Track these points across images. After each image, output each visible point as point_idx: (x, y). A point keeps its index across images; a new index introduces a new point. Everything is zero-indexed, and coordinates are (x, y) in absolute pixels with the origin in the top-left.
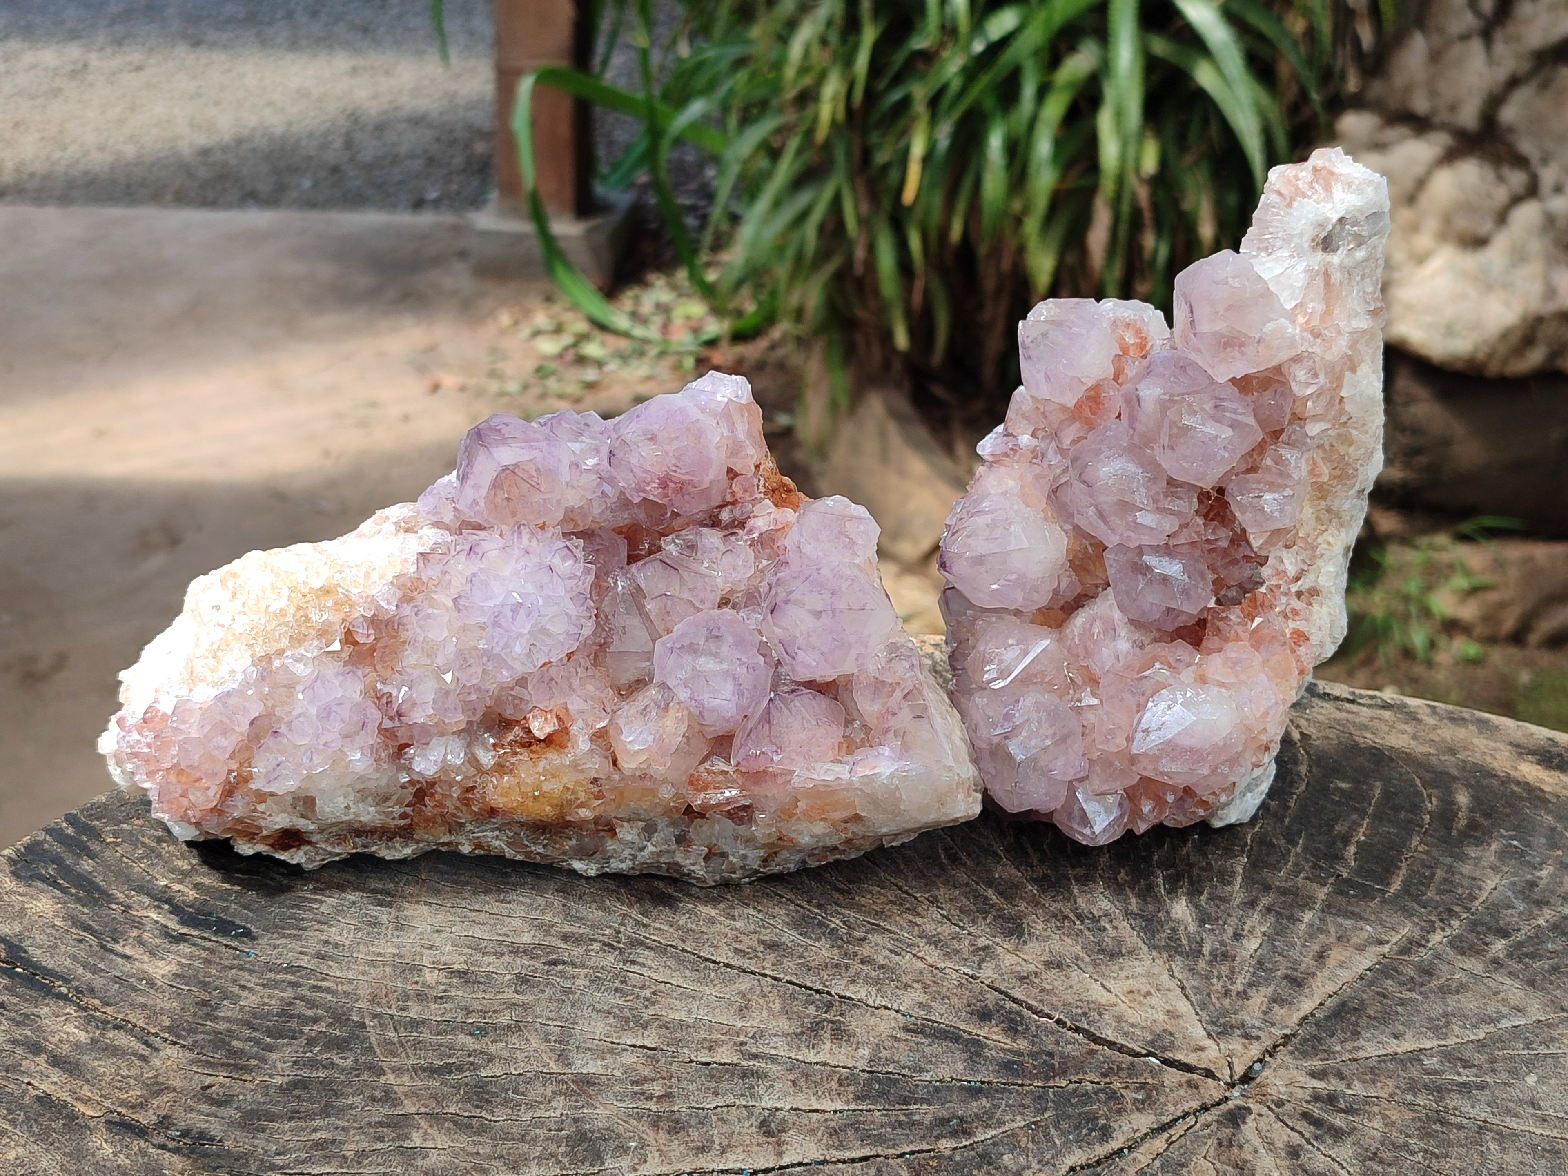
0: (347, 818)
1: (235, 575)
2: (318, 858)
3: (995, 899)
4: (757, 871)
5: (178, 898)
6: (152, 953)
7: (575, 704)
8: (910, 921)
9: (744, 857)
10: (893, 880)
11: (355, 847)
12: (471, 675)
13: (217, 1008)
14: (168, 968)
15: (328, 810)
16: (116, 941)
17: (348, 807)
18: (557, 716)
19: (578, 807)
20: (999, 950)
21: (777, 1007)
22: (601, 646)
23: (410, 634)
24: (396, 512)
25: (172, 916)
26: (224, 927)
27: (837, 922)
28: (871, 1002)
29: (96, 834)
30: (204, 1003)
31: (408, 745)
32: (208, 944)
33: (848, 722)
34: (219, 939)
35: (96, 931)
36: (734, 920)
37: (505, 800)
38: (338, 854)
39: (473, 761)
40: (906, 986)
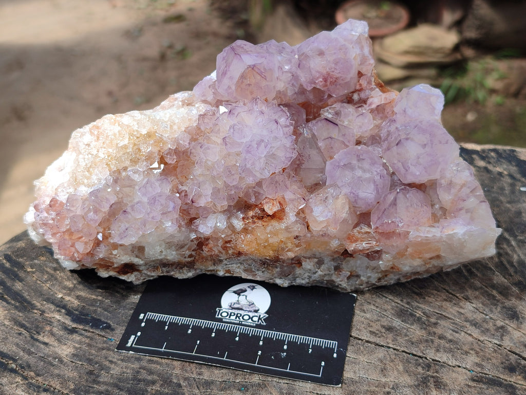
0: (161, 257)
1: (98, 128)
2: (142, 278)
3: (498, 297)
4: (374, 284)
5: (69, 305)
6: (59, 340)
7: (289, 195)
8: (458, 312)
9: (370, 277)
10: (442, 286)
11: (162, 272)
12: (233, 180)
13: (98, 376)
14: (69, 350)
15: (151, 253)
16: (38, 333)
17: (161, 252)
18: (279, 202)
19: (287, 251)
20: (510, 329)
21: (401, 368)
22: (298, 165)
23: (197, 158)
24: (181, 96)
25: (67, 317)
26: (96, 323)
27: (420, 313)
28: (451, 364)
29: (21, 267)
30: (91, 373)
31: (195, 218)
32: (89, 334)
33: (432, 205)
34: (94, 331)
35: (27, 328)
36: (365, 313)
37: (248, 247)
38: (153, 276)
39: (231, 227)
40: (467, 353)
